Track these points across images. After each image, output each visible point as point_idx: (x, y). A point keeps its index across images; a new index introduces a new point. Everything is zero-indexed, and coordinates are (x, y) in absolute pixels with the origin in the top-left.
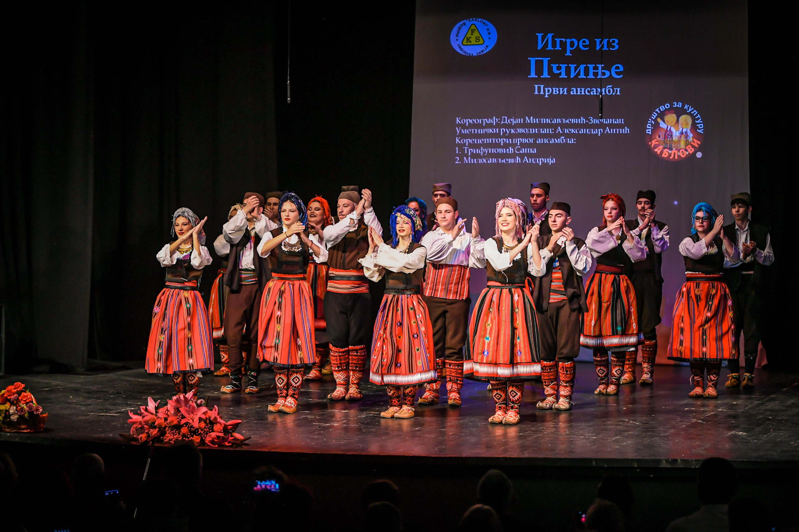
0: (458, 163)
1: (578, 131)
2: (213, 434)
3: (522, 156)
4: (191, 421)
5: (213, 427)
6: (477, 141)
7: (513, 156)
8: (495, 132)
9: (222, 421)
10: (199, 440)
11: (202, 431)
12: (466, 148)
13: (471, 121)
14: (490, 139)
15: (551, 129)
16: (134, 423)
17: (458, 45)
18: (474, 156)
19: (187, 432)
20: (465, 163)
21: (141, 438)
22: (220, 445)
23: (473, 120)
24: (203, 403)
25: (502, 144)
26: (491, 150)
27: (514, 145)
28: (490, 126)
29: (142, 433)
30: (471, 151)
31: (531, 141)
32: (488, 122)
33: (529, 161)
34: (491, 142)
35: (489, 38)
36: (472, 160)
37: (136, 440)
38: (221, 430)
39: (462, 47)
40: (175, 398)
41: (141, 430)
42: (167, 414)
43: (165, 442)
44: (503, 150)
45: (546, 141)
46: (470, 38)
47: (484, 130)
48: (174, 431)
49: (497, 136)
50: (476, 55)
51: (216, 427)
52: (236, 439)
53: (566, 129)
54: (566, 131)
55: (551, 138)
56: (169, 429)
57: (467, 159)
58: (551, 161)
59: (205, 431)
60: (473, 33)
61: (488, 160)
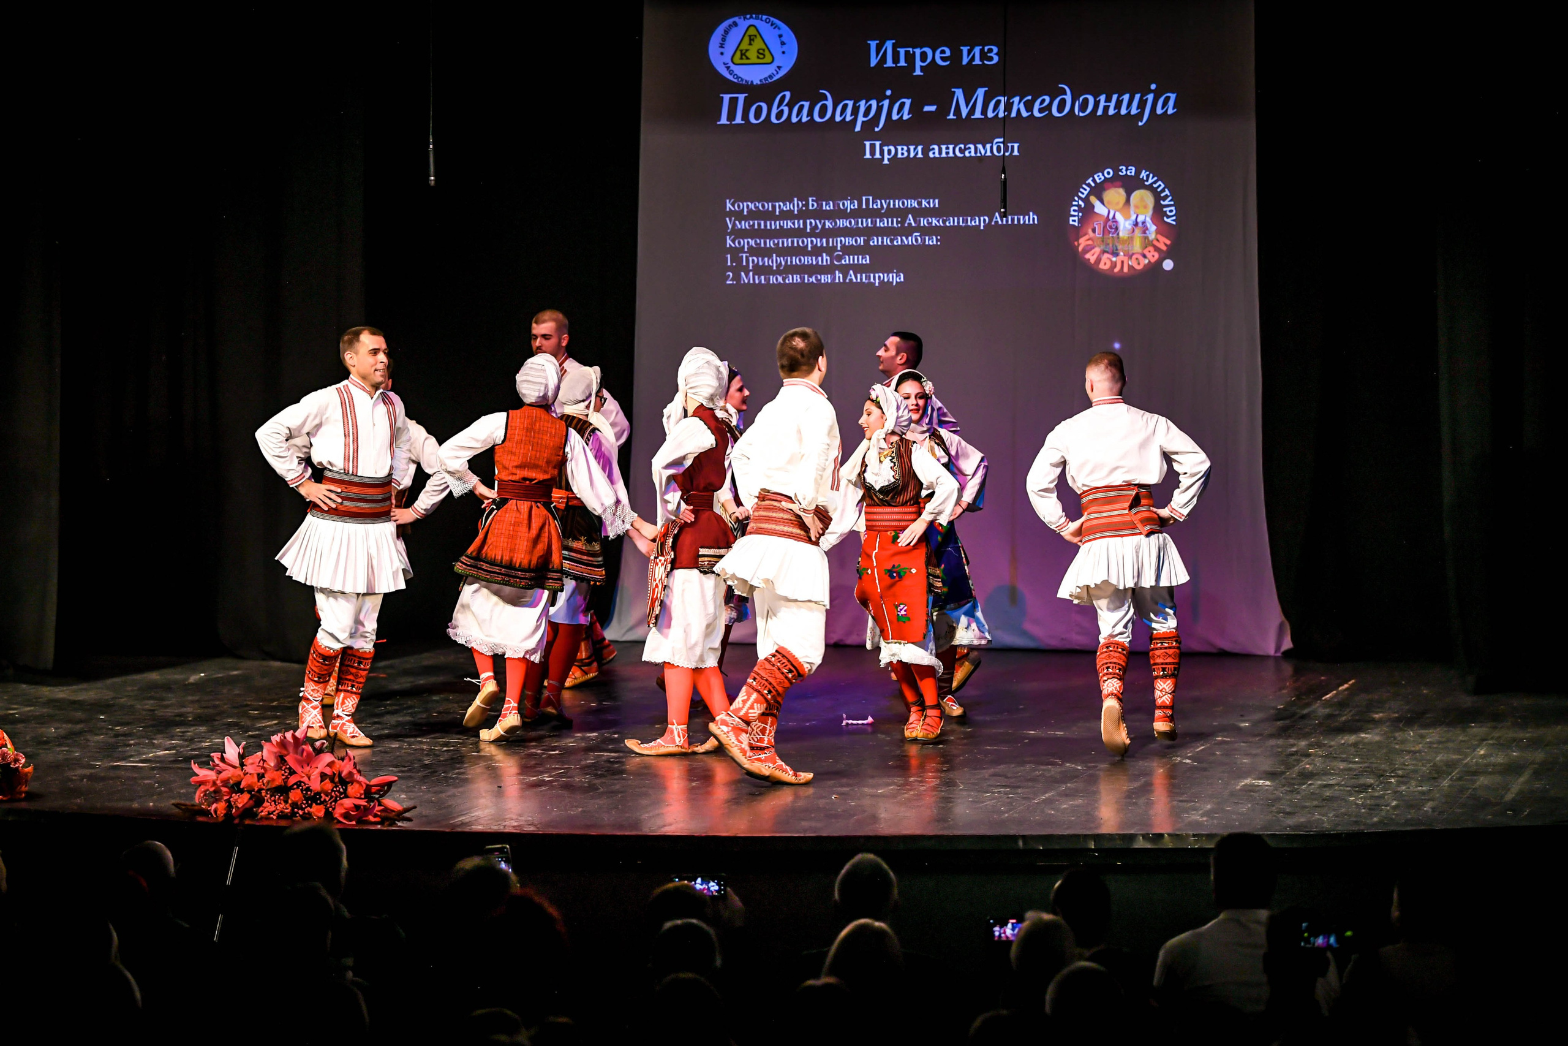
0: (731, 282)
1: (944, 222)
2: (348, 803)
3: (845, 270)
4: (305, 779)
5: (345, 790)
6: (765, 243)
7: (829, 270)
8: (796, 226)
9: (361, 779)
10: (322, 814)
11: (327, 796)
12: (744, 255)
13: (751, 206)
14: (790, 240)
15: (895, 220)
16: (201, 783)
17: (724, 64)
18: (759, 270)
19: (300, 798)
20: (742, 282)
21: (215, 811)
22: (360, 821)
23: (755, 204)
24: (325, 746)
25: (809, 249)
26: (791, 259)
27: (830, 251)
28: (787, 215)
29: (216, 801)
30: (753, 261)
31: (861, 241)
32: (785, 209)
33: (856, 279)
34: (790, 245)
35: (783, 53)
36: (756, 277)
37: (206, 813)
38: (361, 794)
39: (733, 67)
40: (276, 738)
41: (216, 795)
42: (263, 768)
43: (262, 818)
44: (812, 260)
45: (887, 241)
46: (747, 50)
47: (778, 222)
48: (277, 797)
49: (800, 233)
50: (759, 83)
51: (351, 789)
52: (386, 810)
53: (922, 219)
54: (923, 222)
55: (895, 235)
56: (267, 793)
57: (747, 275)
58: (896, 278)
59: (332, 797)
60: (752, 42)
61: (786, 278)
